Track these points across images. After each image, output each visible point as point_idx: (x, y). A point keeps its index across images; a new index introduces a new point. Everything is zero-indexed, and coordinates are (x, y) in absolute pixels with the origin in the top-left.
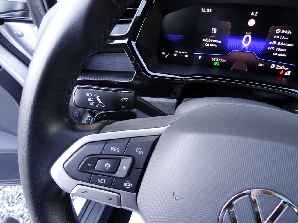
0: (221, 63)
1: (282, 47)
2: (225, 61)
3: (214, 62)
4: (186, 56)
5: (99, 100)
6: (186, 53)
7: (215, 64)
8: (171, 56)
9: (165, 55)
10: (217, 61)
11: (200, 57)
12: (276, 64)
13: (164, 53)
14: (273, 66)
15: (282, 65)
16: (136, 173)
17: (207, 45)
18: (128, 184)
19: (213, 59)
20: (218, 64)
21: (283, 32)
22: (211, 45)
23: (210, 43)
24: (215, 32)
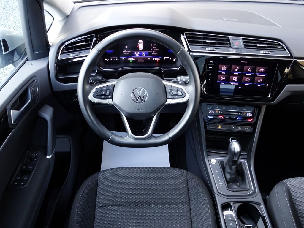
0: (133, 60)
1: (155, 51)
2: (134, 59)
3: (130, 60)
4: (117, 59)
5: (91, 80)
6: (116, 58)
7: (130, 61)
8: (110, 60)
9: (106, 60)
10: (131, 59)
11: (123, 59)
12: (155, 58)
13: (106, 59)
14: (154, 59)
15: (157, 58)
16: (111, 94)
17: (125, 53)
18: (110, 97)
19: (129, 59)
20: (132, 61)
21: (153, 45)
22: (126, 53)
23: (126, 52)
24: (127, 48)
